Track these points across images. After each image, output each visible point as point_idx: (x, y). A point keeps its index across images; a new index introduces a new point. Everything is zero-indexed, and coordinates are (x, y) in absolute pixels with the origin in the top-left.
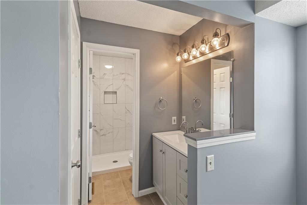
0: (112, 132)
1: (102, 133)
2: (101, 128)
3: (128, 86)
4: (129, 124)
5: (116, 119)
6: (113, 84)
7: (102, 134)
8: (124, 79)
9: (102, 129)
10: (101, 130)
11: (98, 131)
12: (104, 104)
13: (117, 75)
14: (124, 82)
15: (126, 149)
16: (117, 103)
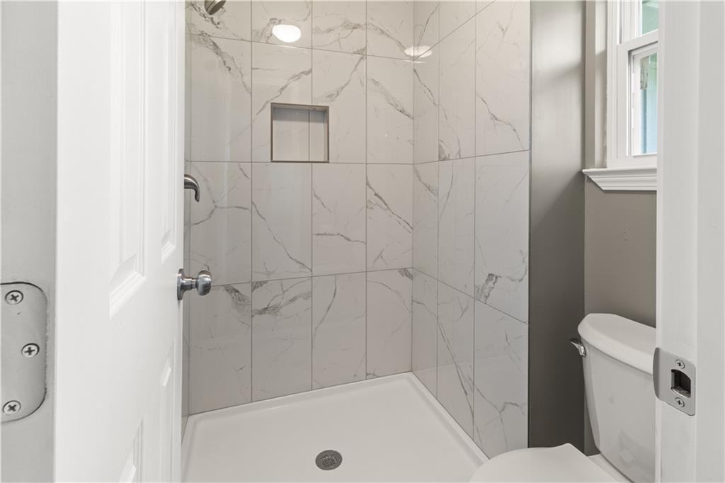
0: (309, 295)
1: (261, 299)
2: (257, 278)
3: (376, 83)
4: (380, 256)
5: (325, 234)
6: (310, 71)
7: (260, 308)
8: (362, 53)
9: (261, 284)
10: (256, 286)
11: (245, 290)
12: (272, 162)
13: (330, 30)
14: (363, 62)
15: (367, 374)
16: (328, 162)
